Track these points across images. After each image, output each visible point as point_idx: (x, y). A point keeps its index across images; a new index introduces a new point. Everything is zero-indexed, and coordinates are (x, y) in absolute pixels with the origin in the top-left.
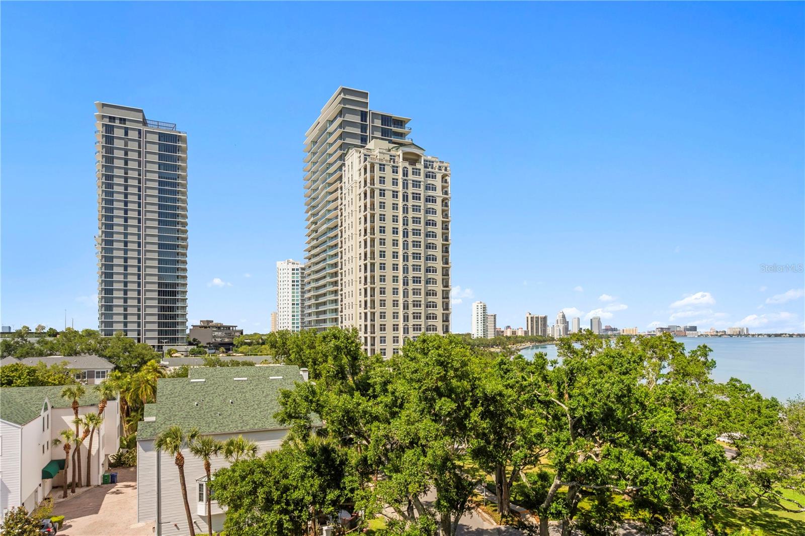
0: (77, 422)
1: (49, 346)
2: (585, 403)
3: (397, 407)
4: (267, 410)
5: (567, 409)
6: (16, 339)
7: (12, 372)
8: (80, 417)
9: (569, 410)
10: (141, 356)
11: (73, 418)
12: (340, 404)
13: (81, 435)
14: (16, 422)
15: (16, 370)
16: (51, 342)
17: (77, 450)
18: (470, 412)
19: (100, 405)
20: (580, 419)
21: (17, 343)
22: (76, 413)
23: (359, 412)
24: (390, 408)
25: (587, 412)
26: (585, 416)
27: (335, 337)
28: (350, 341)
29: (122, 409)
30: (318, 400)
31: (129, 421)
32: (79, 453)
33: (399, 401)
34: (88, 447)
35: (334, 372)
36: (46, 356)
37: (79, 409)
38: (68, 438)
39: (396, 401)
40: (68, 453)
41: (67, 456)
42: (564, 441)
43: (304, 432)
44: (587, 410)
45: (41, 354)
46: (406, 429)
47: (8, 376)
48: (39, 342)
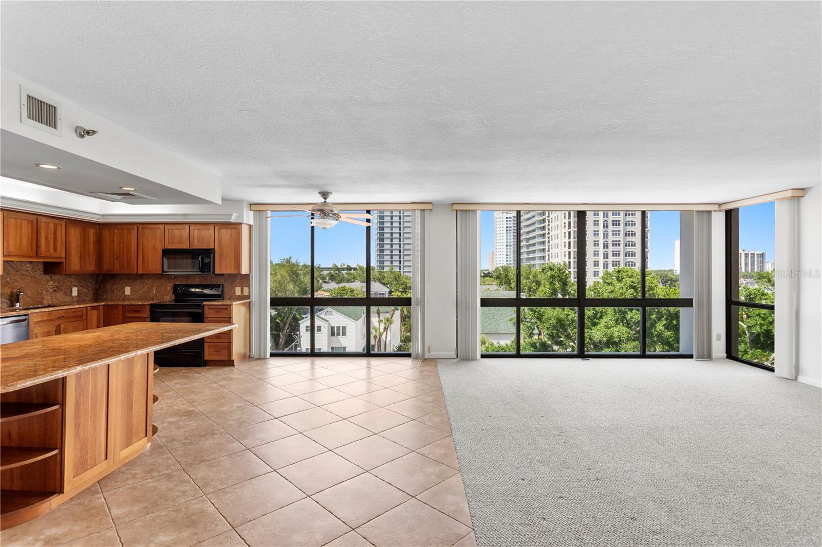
0: (380, 321)
1: (352, 276)
2: (763, 322)
3: (597, 319)
4: (499, 320)
5: (745, 326)
6: (336, 272)
7: (343, 291)
8: (381, 318)
9: (747, 327)
10: (405, 284)
11: (377, 319)
12: (554, 314)
13: (382, 330)
14: (352, 319)
15: (344, 290)
16: (353, 273)
17: (379, 341)
18: (656, 323)
19: (392, 313)
20: (758, 335)
21: (336, 274)
22: (379, 316)
23: (568, 321)
24: (591, 319)
25: (765, 330)
26: (762, 333)
27: (551, 269)
28: (561, 272)
29: (401, 316)
30: (540, 311)
31: (405, 325)
32: (380, 342)
33: (599, 315)
34: (385, 340)
35: (549, 293)
36: (351, 282)
37: (381, 314)
38: (376, 331)
39: (596, 314)
40: (375, 340)
41: (375, 342)
42: (742, 352)
43: (531, 331)
44: (765, 327)
45: (348, 281)
46: (605, 331)
47: (340, 293)
48: (347, 274)
